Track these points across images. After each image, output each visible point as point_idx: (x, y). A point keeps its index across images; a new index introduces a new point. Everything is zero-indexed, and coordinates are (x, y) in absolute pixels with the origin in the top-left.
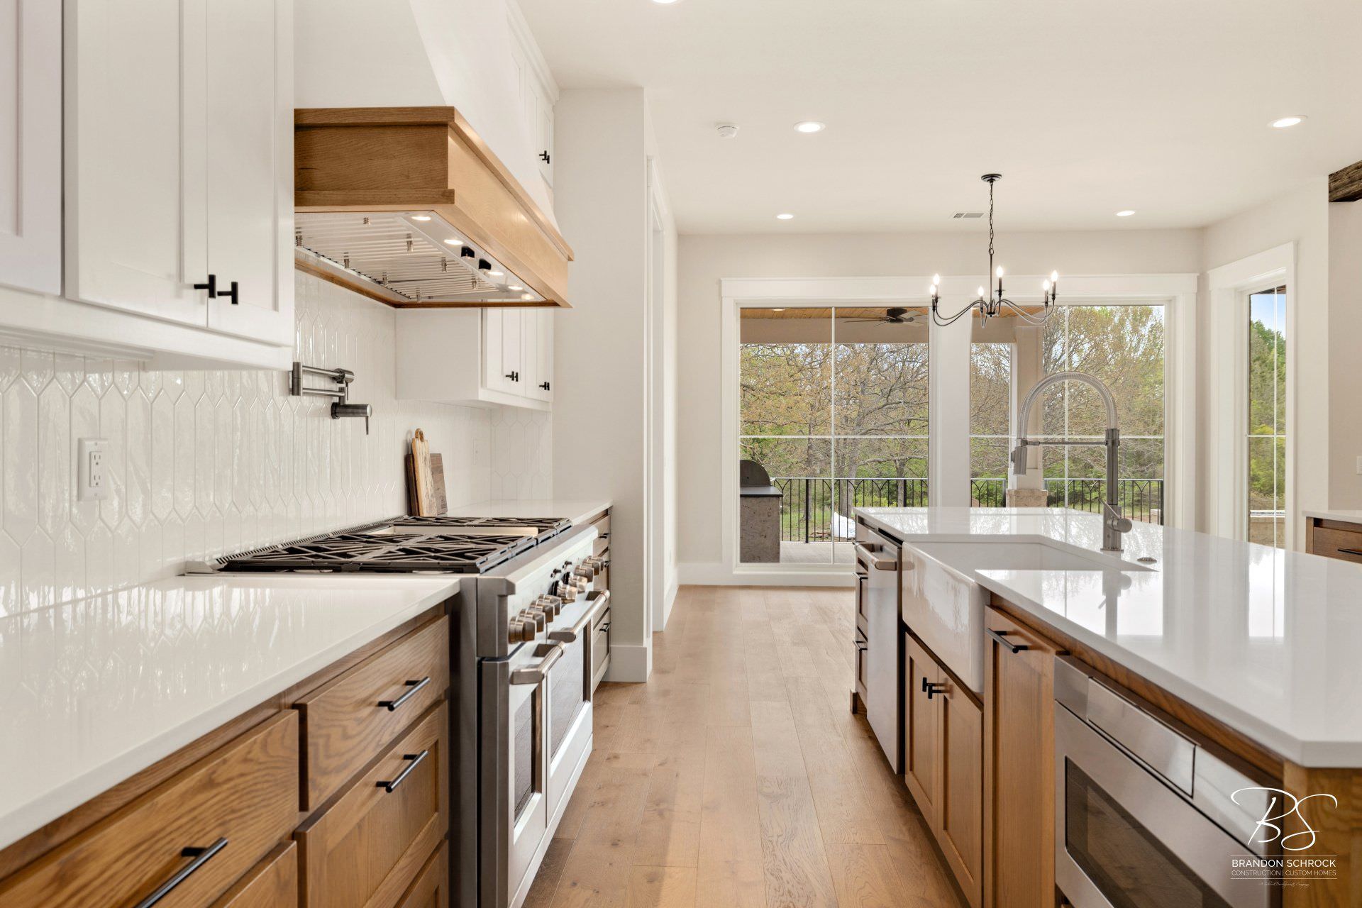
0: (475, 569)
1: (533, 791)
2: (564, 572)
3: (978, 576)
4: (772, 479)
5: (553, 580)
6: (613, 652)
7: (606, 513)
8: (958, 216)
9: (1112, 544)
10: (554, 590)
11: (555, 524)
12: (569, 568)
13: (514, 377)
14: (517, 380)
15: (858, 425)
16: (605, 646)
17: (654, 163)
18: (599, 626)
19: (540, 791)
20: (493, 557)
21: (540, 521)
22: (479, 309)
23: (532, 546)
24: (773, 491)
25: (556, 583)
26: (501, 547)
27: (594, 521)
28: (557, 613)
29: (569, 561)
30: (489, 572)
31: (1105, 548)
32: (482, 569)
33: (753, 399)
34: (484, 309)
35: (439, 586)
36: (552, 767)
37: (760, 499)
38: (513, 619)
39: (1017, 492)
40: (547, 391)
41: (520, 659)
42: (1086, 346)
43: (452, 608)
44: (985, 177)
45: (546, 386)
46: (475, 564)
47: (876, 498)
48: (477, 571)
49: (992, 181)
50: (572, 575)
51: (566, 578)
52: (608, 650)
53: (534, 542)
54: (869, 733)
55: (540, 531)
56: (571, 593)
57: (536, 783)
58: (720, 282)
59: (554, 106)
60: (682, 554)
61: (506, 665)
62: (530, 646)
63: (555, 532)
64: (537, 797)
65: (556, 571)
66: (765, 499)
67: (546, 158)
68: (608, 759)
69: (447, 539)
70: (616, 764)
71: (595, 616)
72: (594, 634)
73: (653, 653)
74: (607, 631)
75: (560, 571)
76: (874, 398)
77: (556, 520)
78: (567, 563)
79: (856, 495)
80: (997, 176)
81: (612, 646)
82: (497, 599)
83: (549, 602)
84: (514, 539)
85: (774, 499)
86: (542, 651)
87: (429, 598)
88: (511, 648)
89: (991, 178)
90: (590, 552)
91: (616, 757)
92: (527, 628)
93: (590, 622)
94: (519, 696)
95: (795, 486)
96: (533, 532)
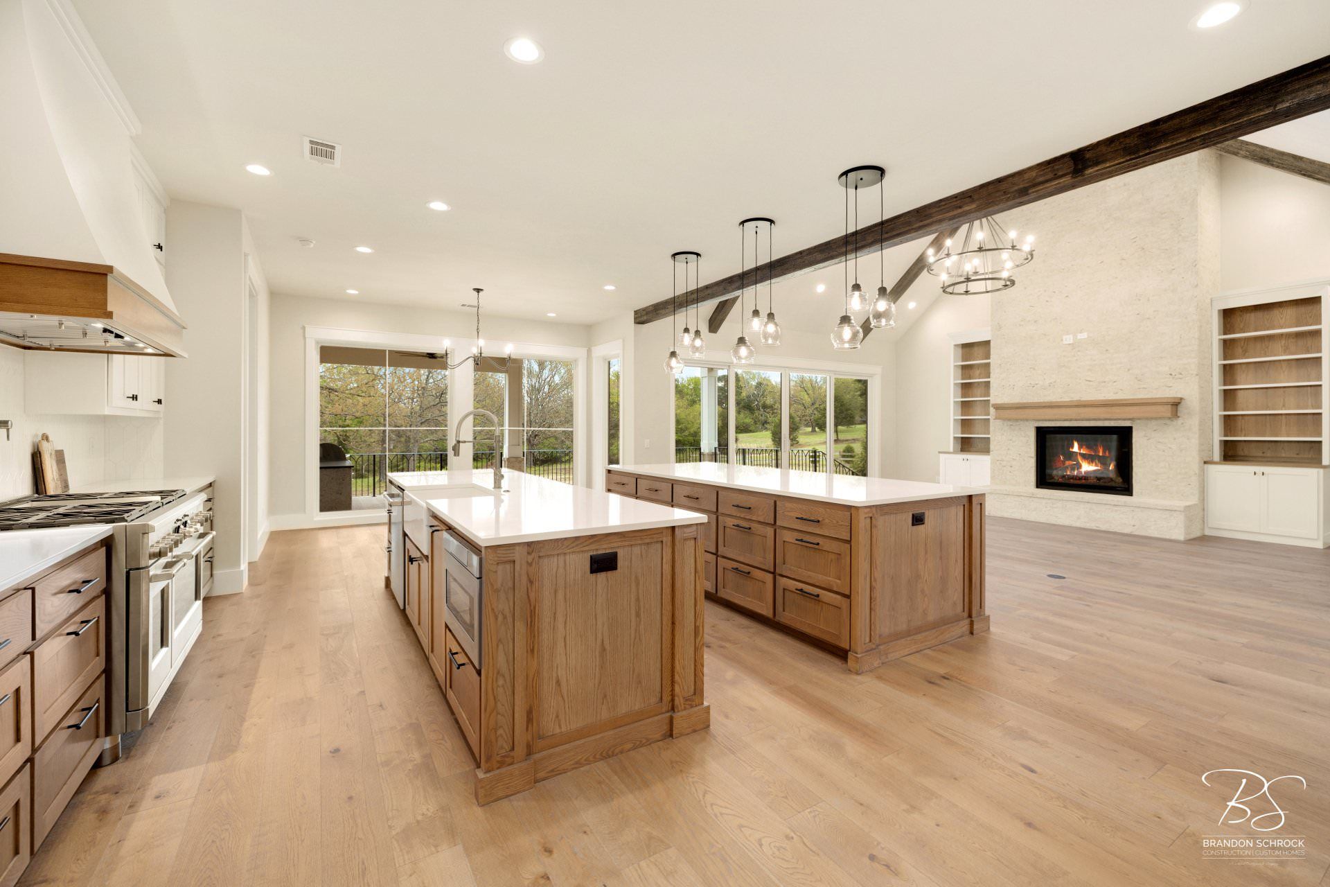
0: (124, 520)
1: (162, 646)
2: (184, 520)
3: (427, 503)
4: (348, 456)
5: (177, 525)
6: (215, 576)
7: (210, 485)
8: (463, 305)
9: (497, 485)
10: (177, 530)
11: (174, 493)
12: (186, 519)
13: (135, 398)
14: (136, 400)
15: (420, 416)
16: (209, 573)
17: (250, 258)
18: (206, 559)
19: (168, 646)
20: (135, 514)
21: (161, 492)
22: (106, 355)
23: (159, 507)
24: (348, 463)
25: (179, 527)
26: (138, 508)
27: (201, 490)
28: (181, 542)
29: (186, 514)
30: (134, 520)
31: (495, 487)
32: (129, 519)
33: (337, 398)
34: (110, 355)
35: (100, 530)
36: (175, 633)
37: (336, 469)
38: (152, 546)
39: (508, 459)
40: (160, 405)
41: (156, 568)
42: (563, 371)
43: (107, 544)
44: (475, 289)
45: (159, 402)
46: (124, 518)
47: (433, 464)
48: (126, 521)
49: (478, 292)
50: (189, 522)
51: (185, 524)
52: (212, 575)
53: (161, 504)
54: (392, 596)
55: (162, 499)
56: (189, 532)
57: (164, 642)
58: (304, 328)
59: (165, 210)
60: (273, 509)
61: (149, 571)
62: (163, 561)
63: (174, 498)
64: (165, 650)
65: (178, 520)
66: (341, 469)
67: (160, 247)
68: (214, 637)
69: (90, 506)
70: (220, 639)
71: (204, 547)
72: (202, 560)
73: (249, 576)
74: (210, 561)
75: (181, 520)
76: (430, 398)
77: (174, 491)
78: (185, 516)
79: (419, 463)
80: (482, 290)
81: (214, 572)
82: (141, 535)
83: (175, 537)
84: (146, 503)
85: (347, 469)
86: (169, 565)
87: (93, 537)
88: (151, 562)
89: (478, 290)
90: (201, 509)
91: (219, 635)
92: (162, 550)
93: (200, 552)
94: (155, 590)
95: (364, 458)
96: (158, 498)
